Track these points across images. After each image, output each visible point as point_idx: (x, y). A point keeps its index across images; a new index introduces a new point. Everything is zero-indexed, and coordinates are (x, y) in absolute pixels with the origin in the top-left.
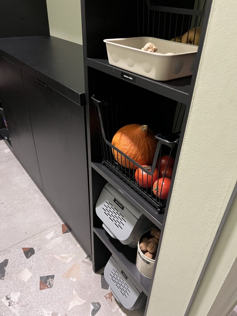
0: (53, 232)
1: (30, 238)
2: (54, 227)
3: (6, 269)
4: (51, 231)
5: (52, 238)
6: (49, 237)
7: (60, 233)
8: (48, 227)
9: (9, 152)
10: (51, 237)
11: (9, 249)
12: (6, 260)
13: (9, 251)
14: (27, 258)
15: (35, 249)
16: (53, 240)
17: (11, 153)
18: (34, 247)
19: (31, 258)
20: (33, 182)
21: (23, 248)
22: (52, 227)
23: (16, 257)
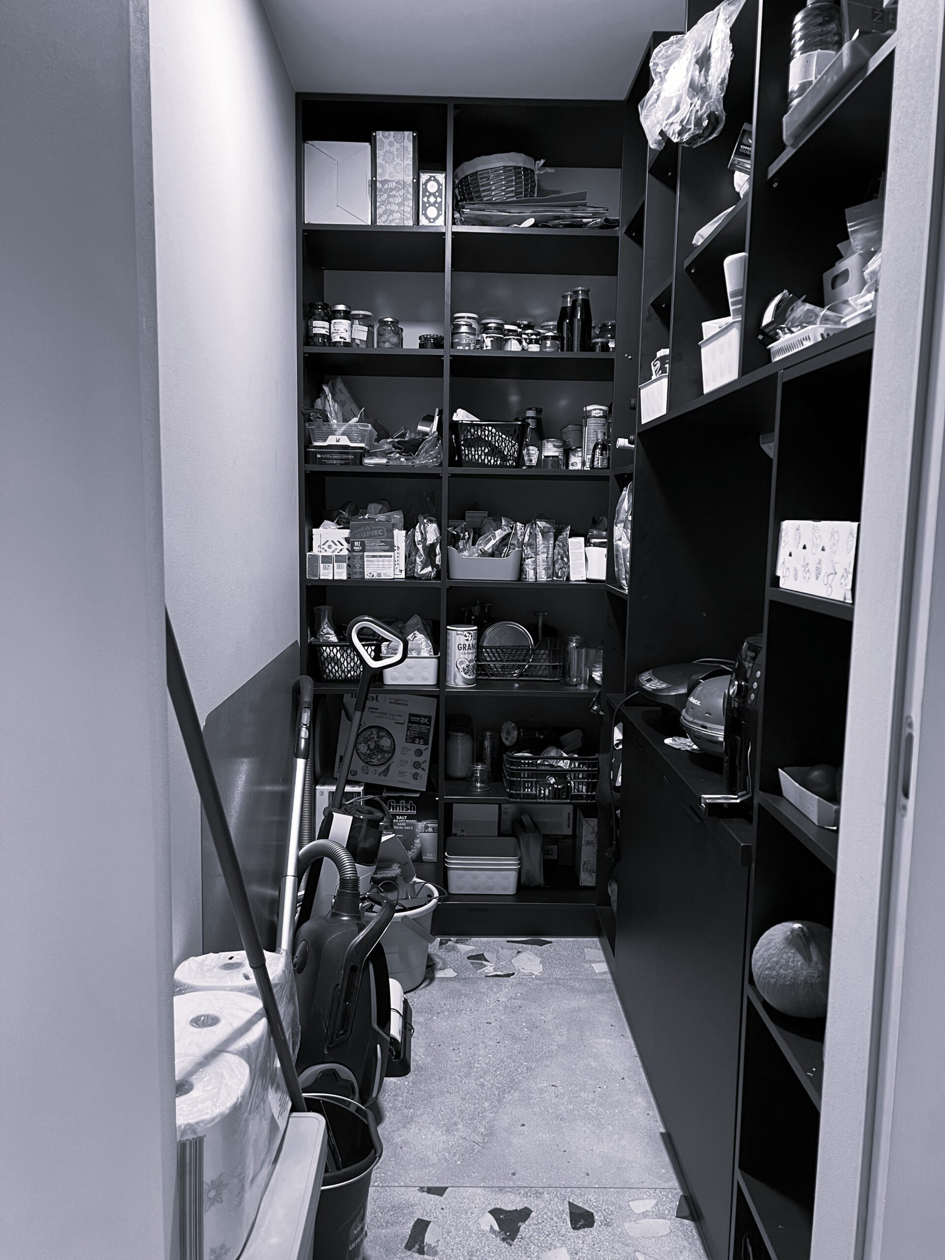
0: (654, 1202)
1: (593, 1190)
2: (657, 1191)
3: (523, 1227)
4: (649, 1197)
5: (645, 1215)
6: (638, 1207)
7: (669, 1211)
8: (644, 1185)
9: (604, 973)
10: (644, 1210)
11: (541, 1190)
12: (526, 1208)
13: (538, 1195)
14: (574, 1228)
15: (596, 1217)
16: (647, 1220)
17: (609, 977)
18: (597, 1213)
19: (581, 1232)
20: (640, 1064)
21: (569, 1203)
22: (655, 1189)
23: (549, 1214)
